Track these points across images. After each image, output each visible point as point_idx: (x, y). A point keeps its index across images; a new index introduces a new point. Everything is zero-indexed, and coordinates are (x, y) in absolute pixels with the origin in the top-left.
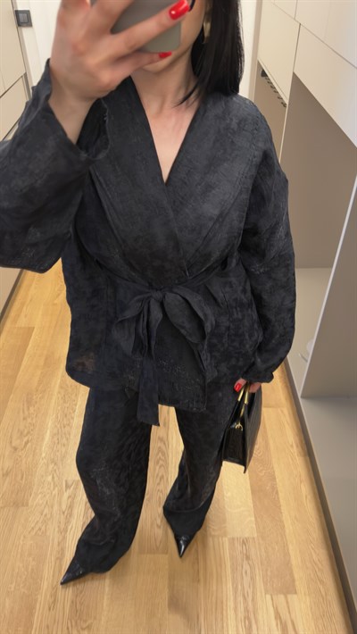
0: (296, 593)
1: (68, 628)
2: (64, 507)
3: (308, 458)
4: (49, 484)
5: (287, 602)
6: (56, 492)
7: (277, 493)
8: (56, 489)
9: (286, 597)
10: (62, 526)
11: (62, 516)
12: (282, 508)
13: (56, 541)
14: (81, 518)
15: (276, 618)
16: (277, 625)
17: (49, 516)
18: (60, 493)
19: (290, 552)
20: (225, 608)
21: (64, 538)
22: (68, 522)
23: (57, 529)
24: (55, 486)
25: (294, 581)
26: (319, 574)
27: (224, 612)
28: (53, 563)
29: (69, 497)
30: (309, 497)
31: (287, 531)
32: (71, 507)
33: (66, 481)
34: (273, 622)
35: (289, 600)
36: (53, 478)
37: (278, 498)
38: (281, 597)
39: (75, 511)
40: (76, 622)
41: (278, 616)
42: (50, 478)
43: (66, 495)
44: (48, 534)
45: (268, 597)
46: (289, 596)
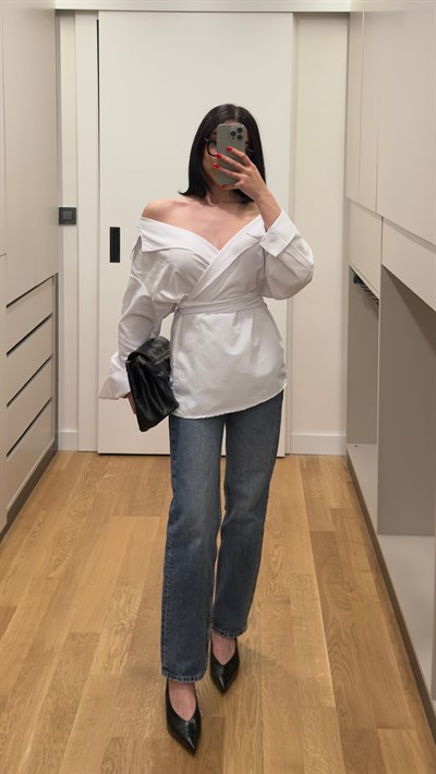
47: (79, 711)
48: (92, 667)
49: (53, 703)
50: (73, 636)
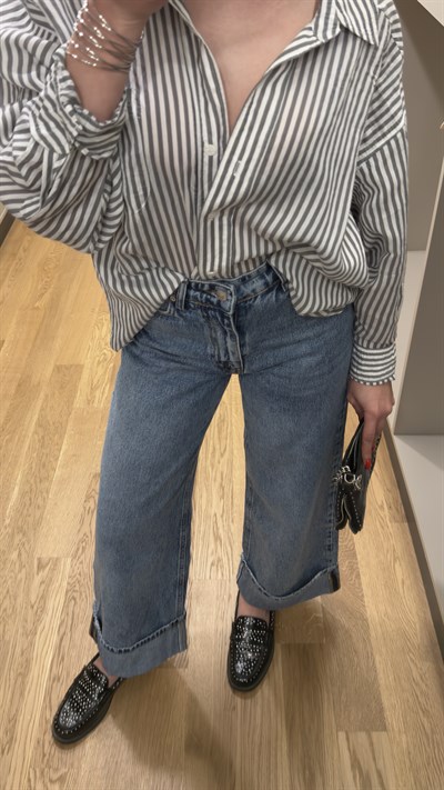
0: (385, 729)
1: (29, 780)
2: (33, 598)
3: (406, 524)
4: (13, 563)
5: (371, 744)
6: (22, 575)
7: (358, 576)
8: (24, 570)
9: (370, 737)
10: (30, 626)
11: (30, 611)
12: (366, 599)
13: (18, 650)
14: (59, 614)
15: (352, 766)
16: (354, 777)
17: (9, 611)
18: (29, 578)
19: (378, 665)
20: (273, 752)
21: (32, 644)
22: (38, 619)
23: (20, 631)
24: (22, 566)
25: (381, 710)
26: (422, 700)
27: (272, 759)
28: (12, 681)
29: (42, 582)
30: (407, 582)
31: (373, 634)
32: (43, 598)
33: (39, 559)
34: (349, 774)
35: (375, 740)
36: (20, 555)
37: (360, 584)
38: (362, 737)
39: (50, 604)
40: (42, 773)
41: (356, 764)
42: (14, 556)
43: (37, 580)
44: (7, 638)
45: (342, 735)
46: (374, 734)
47: (64, 447)
48: (75, 401)
49: (39, 441)
50: (58, 369)
